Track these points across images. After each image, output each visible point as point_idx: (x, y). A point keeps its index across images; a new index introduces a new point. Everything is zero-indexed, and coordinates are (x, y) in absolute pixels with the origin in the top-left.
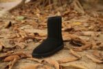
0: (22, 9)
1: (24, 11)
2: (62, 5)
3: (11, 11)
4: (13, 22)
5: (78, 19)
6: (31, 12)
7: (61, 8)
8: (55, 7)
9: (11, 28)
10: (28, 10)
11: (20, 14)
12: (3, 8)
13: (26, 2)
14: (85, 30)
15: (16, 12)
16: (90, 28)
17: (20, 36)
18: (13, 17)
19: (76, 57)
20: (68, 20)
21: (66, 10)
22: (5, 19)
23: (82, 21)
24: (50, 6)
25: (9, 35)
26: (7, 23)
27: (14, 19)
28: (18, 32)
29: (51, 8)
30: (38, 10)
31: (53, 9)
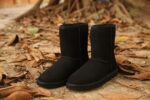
0: (35, 17)
1: (38, 20)
2: (97, 10)
3: (19, 20)
4: (21, 36)
5: (124, 31)
6: (49, 20)
7: (96, 15)
8: (87, 14)
9: (17, 45)
10: (45, 19)
12: (6, 16)
13: (41, 7)
14: (136, 49)
15: (27, 22)
16: (144, 45)
17: (33, 58)
18: (21, 28)
21: (104, 18)
23: (129, 34)
24: (79, 11)
25: (14, 57)
26: (12, 38)
27: (23, 32)
28: (29, 51)
29: (80, 15)
30: (60, 18)
31: (83, 16)
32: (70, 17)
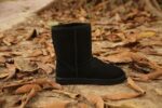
0: (57, 10)
1: (60, 14)
2: (125, 2)
3: (40, 13)
6: (71, 14)
7: (122, 8)
8: (112, 6)
9: (35, 40)
10: (67, 12)
11: (54, 17)
12: (28, 8)
15: (48, 15)
19: (137, 91)
20: (133, 27)
21: (131, 11)
22: (28, 25)
26: (30, 32)
27: (43, 26)
28: (46, 46)
29: (105, 7)
30: (83, 12)
31: (109, 9)
32: (94, 10)
